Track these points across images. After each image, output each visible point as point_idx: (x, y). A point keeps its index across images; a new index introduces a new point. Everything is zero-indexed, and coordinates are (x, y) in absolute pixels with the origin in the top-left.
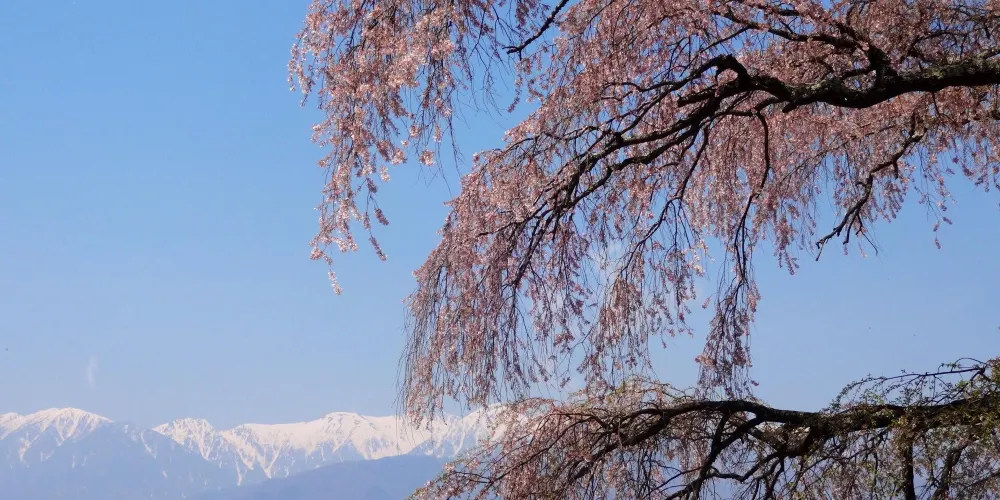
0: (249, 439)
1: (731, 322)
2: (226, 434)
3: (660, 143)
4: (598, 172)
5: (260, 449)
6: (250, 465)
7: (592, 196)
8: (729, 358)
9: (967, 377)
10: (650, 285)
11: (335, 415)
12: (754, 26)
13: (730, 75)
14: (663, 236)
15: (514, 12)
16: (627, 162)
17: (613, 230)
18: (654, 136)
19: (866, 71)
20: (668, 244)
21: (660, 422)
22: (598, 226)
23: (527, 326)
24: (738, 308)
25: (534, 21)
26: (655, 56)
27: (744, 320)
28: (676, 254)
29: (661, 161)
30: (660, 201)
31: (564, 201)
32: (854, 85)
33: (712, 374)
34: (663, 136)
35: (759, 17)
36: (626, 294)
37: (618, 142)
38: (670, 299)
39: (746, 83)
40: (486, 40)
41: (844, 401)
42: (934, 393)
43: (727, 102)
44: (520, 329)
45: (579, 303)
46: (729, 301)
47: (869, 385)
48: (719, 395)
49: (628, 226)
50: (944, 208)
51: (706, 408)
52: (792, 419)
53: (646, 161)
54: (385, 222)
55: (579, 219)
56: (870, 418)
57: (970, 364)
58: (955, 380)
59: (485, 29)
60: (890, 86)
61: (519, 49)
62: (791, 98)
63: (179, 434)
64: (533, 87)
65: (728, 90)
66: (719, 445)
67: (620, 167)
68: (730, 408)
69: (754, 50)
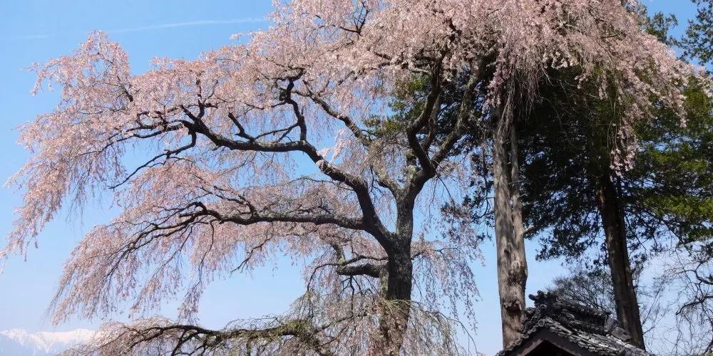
0: (41, 338)
1: (194, 296)
2: (32, 336)
3: (174, 229)
4: (149, 237)
5: (45, 341)
6: (40, 348)
7: (146, 246)
8: (191, 310)
9: (272, 320)
10: (165, 281)
11: (79, 330)
12: (211, 193)
13: (199, 209)
14: (172, 263)
15: (114, 174)
16: (159, 235)
17: (153, 260)
18: (170, 227)
19: (249, 213)
20: (174, 266)
21: (160, 332)
22: (147, 258)
23: (113, 291)
24: (197, 291)
25: (121, 179)
26: (175, 199)
27: (198, 295)
28: (177, 270)
29: (173, 236)
30: (172, 250)
31: (132, 247)
32: (243, 217)
33: (183, 314)
34: (173, 227)
35: (212, 189)
36: (155, 284)
37: (157, 228)
38: (172, 286)
39: (205, 212)
40: (102, 183)
41: (229, 327)
42: (261, 326)
43: (200, 217)
44: (111, 292)
45: (134, 285)
46: (193, 289)
47: (238, 321)
48: (185, 323)
49: (159, 259)
50: (276, 264)
51: (179, 327)
52: (210, 333)
53: (167, 236)
54: (37, 247)
55: (139, 253)
56: (236, 333)
57: (273, 316)
58: (267, 321)
59: (103, 180)
60: (255, 219)
61: (114, 188)
62: (222, 220)
63: (11, 335)
64: (119, 203)
65: (199, 214)
66: (181, 342)
67: (157, 237)
68: (187, 328)
69: (210, 202)
